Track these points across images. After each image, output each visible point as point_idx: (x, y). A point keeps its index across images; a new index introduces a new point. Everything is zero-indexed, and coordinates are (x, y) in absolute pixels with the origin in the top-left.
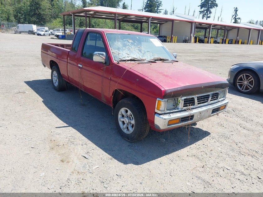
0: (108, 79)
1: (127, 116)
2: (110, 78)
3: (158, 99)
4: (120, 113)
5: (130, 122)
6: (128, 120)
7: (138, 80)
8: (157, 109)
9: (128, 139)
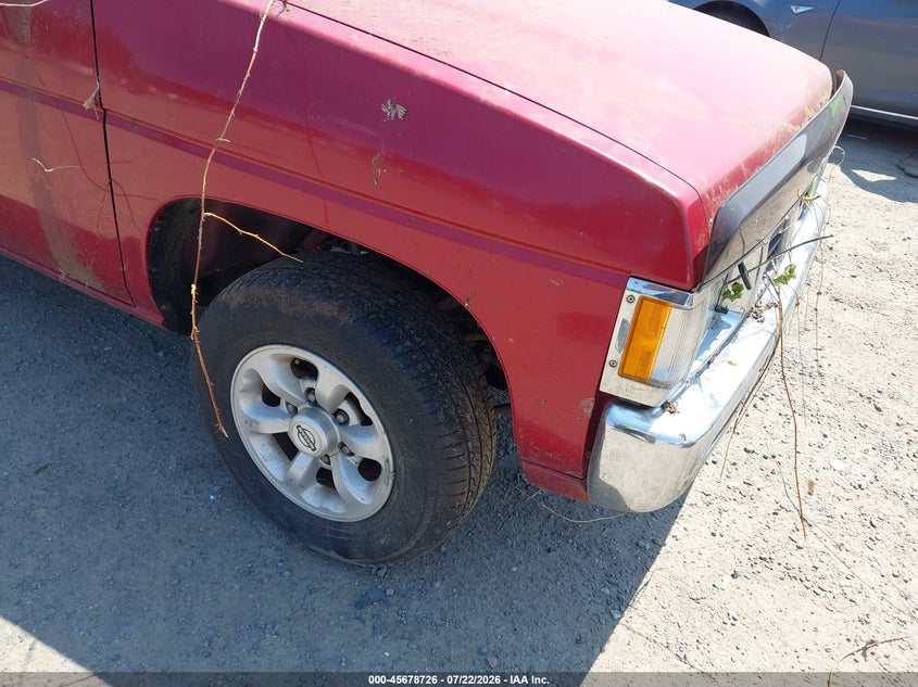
0: (77, 109)
1: (315, 404)
2: (99, 102)
3: (636, 288)
4: (240, 380)
5: (343, 445)
6: (326, 427)
7: (394, 111)
8: (622, 374)
9: (347, 555)
